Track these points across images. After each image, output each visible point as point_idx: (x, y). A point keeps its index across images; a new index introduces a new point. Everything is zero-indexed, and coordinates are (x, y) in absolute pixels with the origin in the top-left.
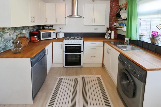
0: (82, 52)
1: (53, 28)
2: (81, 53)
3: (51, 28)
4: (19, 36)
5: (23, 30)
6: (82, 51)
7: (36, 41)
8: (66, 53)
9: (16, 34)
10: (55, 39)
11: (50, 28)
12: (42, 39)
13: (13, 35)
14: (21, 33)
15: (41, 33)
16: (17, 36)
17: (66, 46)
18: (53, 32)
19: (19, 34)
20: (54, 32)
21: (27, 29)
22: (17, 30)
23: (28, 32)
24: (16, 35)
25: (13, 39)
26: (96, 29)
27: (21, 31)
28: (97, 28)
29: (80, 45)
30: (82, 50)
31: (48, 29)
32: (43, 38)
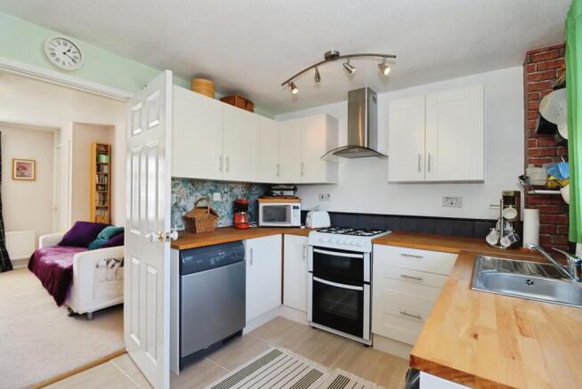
0: (365, 285)
1: (296, 196)
2: (363, 286)
3: (291, 193)
4: (201, 204)
5: (215, 194)
6: (365, 280)
7: (243, 226)
8: (316, 279)
9: (193, 199)
10: (299, 227)
11: (286, 193)
12: (262, 223)
13: (185, 200)
14: (208, 199)
15: (261, 205)
16: (196, 204)
17: (315, 253)
18: (292, 205)
19: (201, 200)
20: (294, 208)
21: (226, 193)
22: (196, 190)
23: (231, 200)
24: (194, 201)
25: (185, 210)
26: (450, 201)
27: (210, 195)
28: (457, 199)
29: (360, 256)
30: (366, 278)
31: (282, 197)
32: (265, 220)
